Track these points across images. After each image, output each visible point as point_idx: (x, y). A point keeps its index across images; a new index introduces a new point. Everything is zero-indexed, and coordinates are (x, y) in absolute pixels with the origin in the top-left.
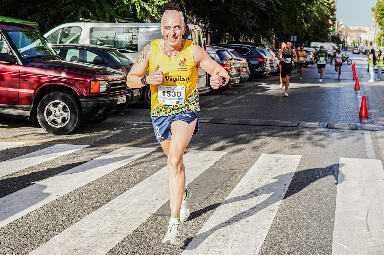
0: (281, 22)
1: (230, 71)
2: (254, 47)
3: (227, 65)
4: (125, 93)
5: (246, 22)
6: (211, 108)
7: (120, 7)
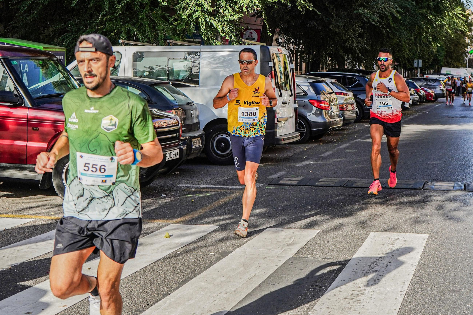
0: (400, 42)
1: (329, 109)
2: (363, 76)
3: (326, 101)
4: (179, 145)
5: (353, 42)
6: (302, 163)
7: (178, 24)
